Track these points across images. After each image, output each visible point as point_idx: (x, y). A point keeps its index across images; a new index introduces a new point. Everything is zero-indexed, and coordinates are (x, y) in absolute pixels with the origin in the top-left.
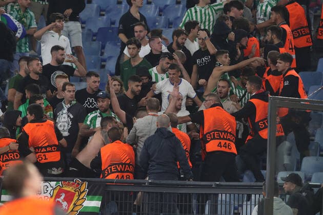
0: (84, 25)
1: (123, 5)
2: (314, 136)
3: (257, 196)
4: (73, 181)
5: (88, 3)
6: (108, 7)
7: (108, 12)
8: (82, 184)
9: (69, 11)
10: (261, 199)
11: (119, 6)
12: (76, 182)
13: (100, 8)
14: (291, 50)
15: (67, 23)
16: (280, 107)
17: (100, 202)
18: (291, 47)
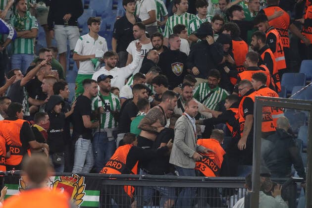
0: (81, 29)
1: (118, 11)
2: (297, 133)
3: (244, 190)
4: (71, 176)
5: (85, 8)
6: (104, 12)
7: (104, 17)
8: (79, 179)
9: (68, 16)
10: (247, 193)
11: (114, 12)
12: (74, 177)
13: (96, 13)
14: (280, 53)
15: (66, 27)
16: (265, 106)
17: (99, 197)
18: (279, 49)
